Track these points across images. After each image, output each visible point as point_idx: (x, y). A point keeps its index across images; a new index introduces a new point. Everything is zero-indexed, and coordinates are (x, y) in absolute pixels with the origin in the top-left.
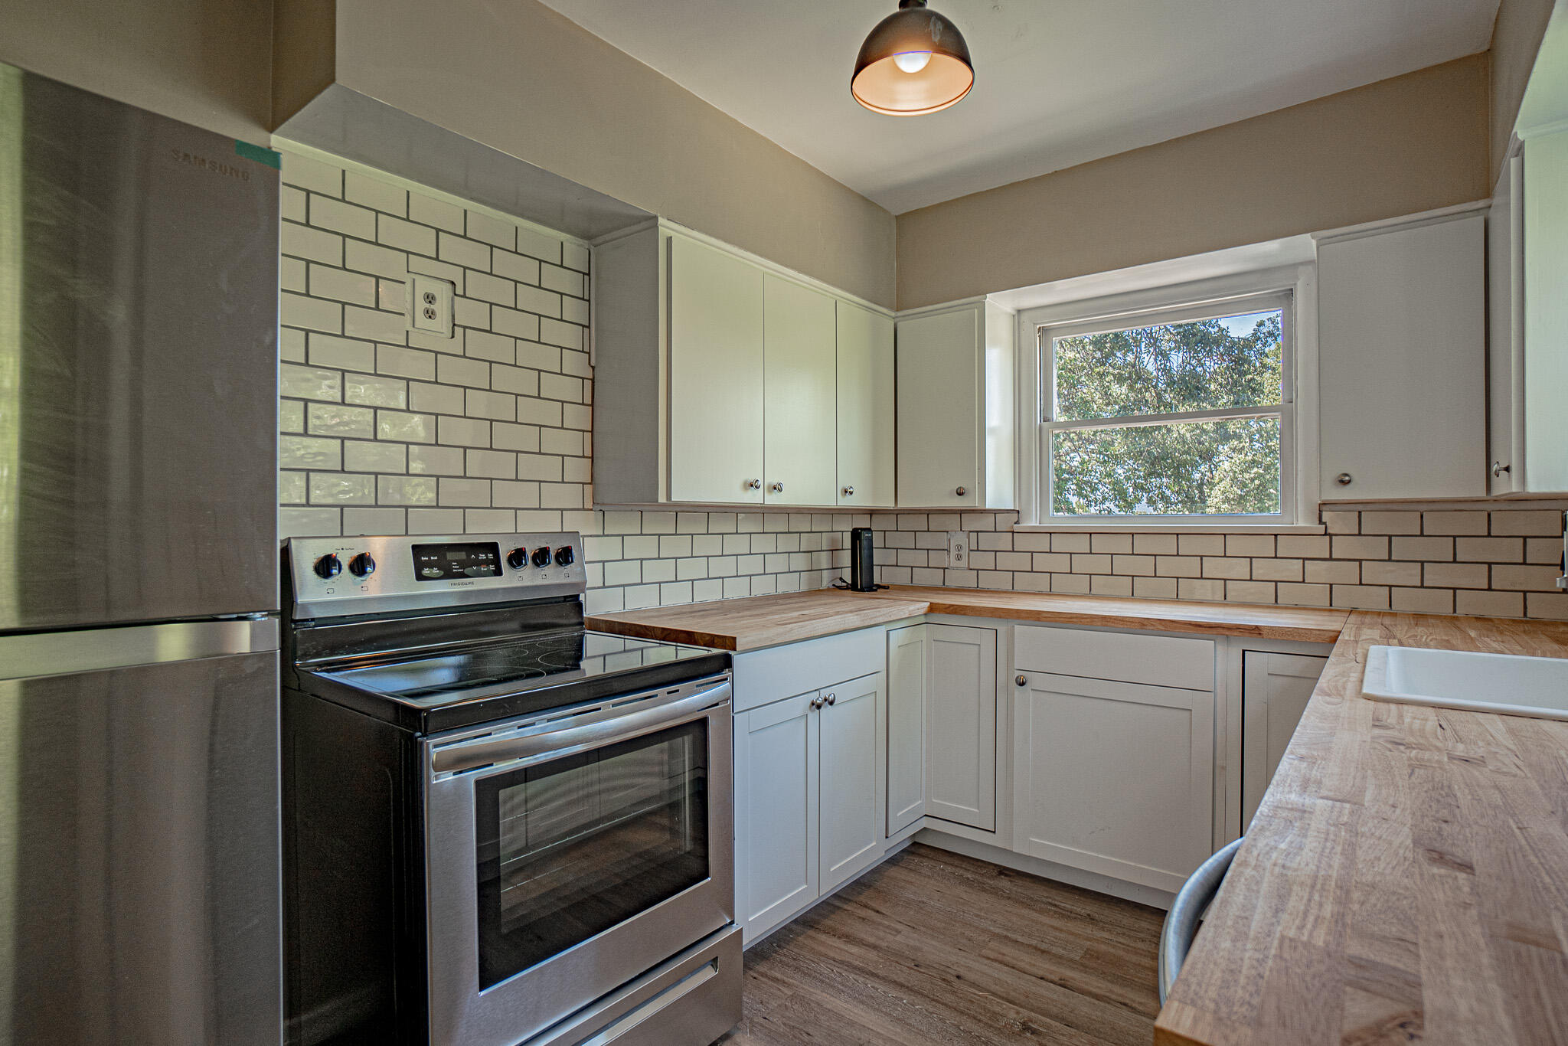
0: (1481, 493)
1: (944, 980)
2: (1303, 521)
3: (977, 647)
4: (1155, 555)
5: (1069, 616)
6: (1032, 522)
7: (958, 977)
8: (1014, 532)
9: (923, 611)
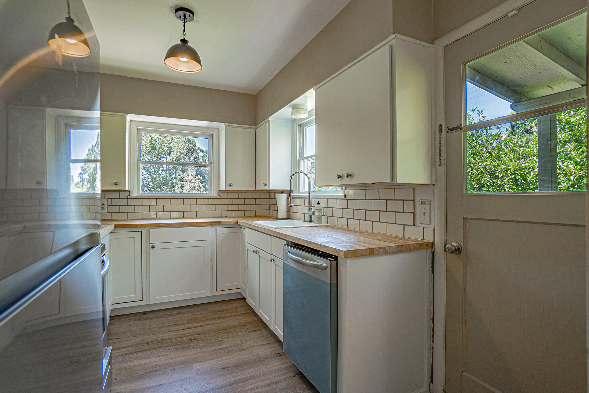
0: (254, 189)
1: (159, 342)
2: (215, 195)
3: (133, 238)
4: (177, 205)
5: (169, 224)
6: (134, 195)
7: (162, 340)
8: (128, 198)
9: (114, 228)
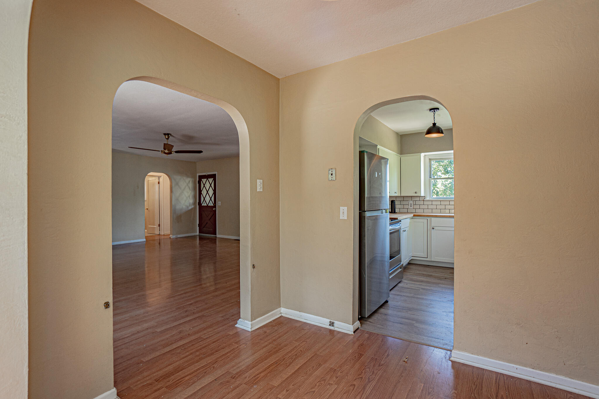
3: (423, 223)
6: (428, 198)
8: (424, 201)
9: (413, 216)
